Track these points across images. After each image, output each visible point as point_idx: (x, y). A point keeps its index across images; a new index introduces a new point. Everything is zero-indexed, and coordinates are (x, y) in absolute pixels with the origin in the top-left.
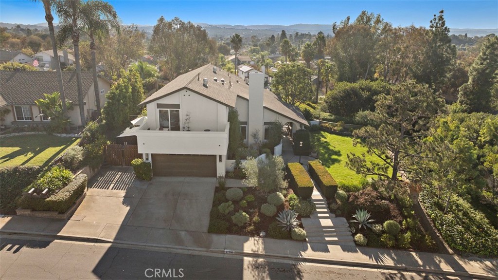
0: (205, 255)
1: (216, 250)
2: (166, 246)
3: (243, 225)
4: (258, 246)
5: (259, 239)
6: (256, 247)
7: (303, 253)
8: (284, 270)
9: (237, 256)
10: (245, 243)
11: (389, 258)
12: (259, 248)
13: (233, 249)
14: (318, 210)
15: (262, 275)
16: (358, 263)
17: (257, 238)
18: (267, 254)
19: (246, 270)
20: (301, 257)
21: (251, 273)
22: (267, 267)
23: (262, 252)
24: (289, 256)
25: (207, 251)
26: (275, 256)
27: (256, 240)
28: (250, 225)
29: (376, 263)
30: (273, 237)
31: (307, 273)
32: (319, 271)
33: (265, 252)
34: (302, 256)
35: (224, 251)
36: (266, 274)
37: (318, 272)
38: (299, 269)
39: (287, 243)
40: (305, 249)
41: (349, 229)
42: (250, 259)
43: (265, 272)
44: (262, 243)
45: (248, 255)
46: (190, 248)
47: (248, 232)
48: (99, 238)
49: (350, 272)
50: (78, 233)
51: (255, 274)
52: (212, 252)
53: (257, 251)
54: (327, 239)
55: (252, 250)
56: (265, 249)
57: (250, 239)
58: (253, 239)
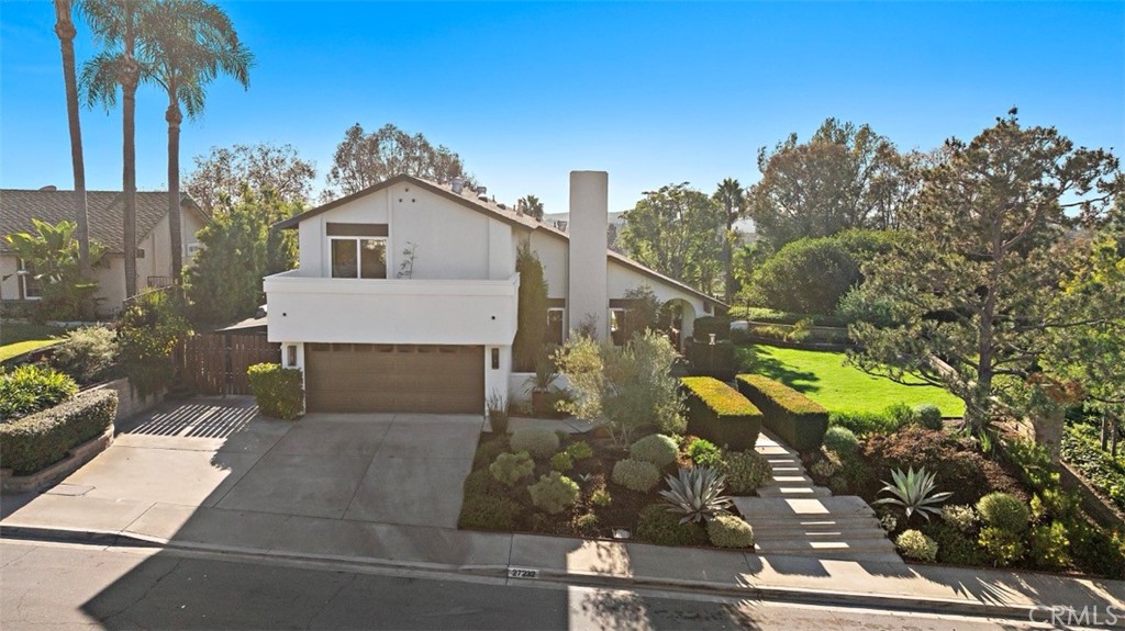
0: (450, 579)
1: (484, 567)
2: (328, 557)
3: (562, 509)
4: (610, 561)
5: (611, 546)
6: (603, 561)
7: (749, 578)
8: (698, 616)
9: (547, 583)
10: (570, 552)
11: (1016, 592)
12: (613, 566)
13: (535, 566)
14: (777, 479)
15: (628, 625)
16: (921, 602)
17: (607, 544)
18: (640, 578)
19: (576, 612)
20: (744, 586)
21: (593, 620)
22: (641, 608)
23: (624, 573)
24: (710, 584)
25: (455, 571)
26: (664, 584)
27: (605, 548)
28: (584, 512)
29: (980, 603)
30: (653, 540)
31: (773, 622)
32: (808, 620)
33: (634, 574)
34: (747, 583)
35: (507, 571)
36: (642, 623)
37: (803, 622)
38: (743, 613)
39: (696, 555)
40: (756, 569)
41: (877, 521)
42: (590, 591)
43: (637, 619)
44: (623, 554)
45: (582, 580)
46: (401, 563)
47: (579, 528)
48: (122, 534)
49: (906, 623)
50: (61, 522)
51: (608, 624)
52: (470, 572)
53: (610, 572)
54: (815, 545)
55: (594, 569)
56: (631, 566)
57: (586, 543)
58: (593, 543)
